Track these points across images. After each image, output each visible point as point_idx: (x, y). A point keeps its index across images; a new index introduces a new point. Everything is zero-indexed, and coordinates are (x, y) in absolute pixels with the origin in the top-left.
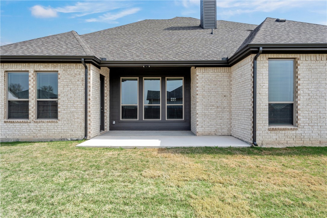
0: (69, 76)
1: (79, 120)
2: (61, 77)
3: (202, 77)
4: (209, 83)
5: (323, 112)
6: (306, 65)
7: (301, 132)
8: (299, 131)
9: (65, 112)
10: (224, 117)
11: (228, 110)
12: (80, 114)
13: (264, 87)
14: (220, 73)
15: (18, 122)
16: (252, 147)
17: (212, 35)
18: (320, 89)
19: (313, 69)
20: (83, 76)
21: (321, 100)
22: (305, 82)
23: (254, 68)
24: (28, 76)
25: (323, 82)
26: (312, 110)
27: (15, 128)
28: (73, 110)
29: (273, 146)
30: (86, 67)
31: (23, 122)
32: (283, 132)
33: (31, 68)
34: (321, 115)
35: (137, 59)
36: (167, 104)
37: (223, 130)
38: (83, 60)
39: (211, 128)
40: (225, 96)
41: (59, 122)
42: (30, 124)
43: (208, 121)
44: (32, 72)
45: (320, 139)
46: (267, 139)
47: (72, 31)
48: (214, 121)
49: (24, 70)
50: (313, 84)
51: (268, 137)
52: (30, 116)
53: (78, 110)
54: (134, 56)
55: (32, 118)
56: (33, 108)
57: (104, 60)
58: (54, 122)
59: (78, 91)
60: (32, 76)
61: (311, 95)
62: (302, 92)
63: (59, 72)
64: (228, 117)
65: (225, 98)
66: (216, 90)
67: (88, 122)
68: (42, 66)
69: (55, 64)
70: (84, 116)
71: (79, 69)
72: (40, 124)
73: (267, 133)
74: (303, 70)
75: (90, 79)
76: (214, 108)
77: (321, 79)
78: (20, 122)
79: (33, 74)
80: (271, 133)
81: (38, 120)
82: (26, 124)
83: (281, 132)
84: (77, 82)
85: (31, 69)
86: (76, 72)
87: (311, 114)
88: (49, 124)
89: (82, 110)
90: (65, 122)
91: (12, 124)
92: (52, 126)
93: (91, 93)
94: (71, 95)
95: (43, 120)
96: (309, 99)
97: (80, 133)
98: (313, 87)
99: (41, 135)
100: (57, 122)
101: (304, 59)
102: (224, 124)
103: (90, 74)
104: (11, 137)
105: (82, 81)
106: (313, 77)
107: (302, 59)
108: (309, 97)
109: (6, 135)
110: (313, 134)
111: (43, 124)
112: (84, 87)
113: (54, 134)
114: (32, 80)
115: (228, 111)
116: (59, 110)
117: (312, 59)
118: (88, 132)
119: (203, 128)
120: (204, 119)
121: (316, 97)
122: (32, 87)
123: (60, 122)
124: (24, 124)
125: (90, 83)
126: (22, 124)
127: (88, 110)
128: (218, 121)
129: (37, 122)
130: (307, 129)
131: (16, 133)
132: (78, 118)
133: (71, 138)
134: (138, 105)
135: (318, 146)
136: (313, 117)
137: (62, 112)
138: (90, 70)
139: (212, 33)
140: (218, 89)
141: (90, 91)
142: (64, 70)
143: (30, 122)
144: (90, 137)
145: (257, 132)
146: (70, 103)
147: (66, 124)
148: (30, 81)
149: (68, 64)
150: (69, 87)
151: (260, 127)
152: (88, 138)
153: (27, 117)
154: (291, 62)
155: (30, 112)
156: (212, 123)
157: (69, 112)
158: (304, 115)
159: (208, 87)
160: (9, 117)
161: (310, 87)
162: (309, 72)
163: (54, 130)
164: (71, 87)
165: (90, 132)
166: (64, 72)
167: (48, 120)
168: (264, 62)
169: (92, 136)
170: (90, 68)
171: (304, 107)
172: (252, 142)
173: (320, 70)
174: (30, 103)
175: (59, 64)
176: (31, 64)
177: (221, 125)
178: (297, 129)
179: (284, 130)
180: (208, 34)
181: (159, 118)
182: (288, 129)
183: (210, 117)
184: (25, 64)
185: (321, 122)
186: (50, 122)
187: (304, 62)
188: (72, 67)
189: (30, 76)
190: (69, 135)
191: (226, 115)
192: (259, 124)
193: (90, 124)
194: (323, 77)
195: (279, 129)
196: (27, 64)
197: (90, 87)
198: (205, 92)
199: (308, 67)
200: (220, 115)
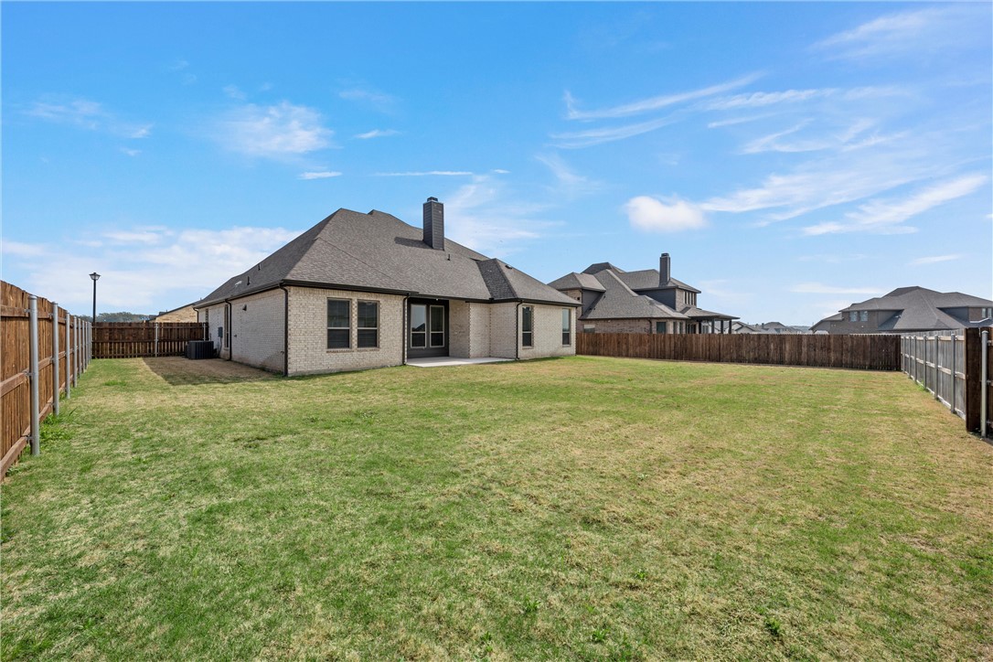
0: (389, 306)
1: (397, 347)
2: (383, 306)
3: (474, 310)
4: (477, 316)
9: (385, 340)
11: (488, 337)
12: (398, 341)
15: (342, 352)
20: (401, 307)
24: (350, 304)
27: (337, 358)
28: (392, 338)
33: (355, 298)
34: (542, 340)
36: (431, 331)
37: (485, 353)
41: (379, 350)
42: (352, 353)
49: (347, 298)
51: (522, 354)
52: (352, 345)
53: (397, 338)
54: (426, 288)
55: (354, 347)
56: (355, 336)
58: (375, 350)
59: (397, 321)
60: (356, 305)
62: (535, 326)
63: (381, 302)
64: (488, 343)
68: (365, 296)
70: (401, 344)
71: (398, 300)
72: (359, 353)
76: (480, 335)
79: (355, 302)
82: (348, 353)
84: (396, 313)
86: (395, 303)
87: (539, 339)
88: (372, 352)
89: (400, 338)
90: (386, 350)
91: (333, 354)
92: (374, 354)
94: (391, 324)
95: (363, 349)
96: (538, 330)
97: (398, 359)
99: (364, 364)
102: (486, 348)
104: (333, 368)
105: (401, 311)
109: (328, 366)
111: (365, 353)
112: (402, 317)
113: (376, 362)
114: (356, 309)
116: (380, 338)
120: (474, 345)
122: (356, 315)
126: (344, 354)
128: (482, 346)
129: (357, 351)
131: (339, 362)
133: (390, 365)
137: (382, 340)
140: (482, 320)
146: (390, 332)
153: (349, 346)
155: (352, 341)
157: (389, 340)
158: (536, 339)
160: (330, 347)
163: (375, 358)
164: (391, 316)
166: (385, 302)
167: (370, 349)
168: (521, 307)
172: (515, 357)
174: (352, 332)
175: (381, 295)
176: (354, 292)
183: (478, 343)
185: (542, 344)
188: (392, 298)
190: (389, 361)
196: (350, 292)
200: (484, 341)
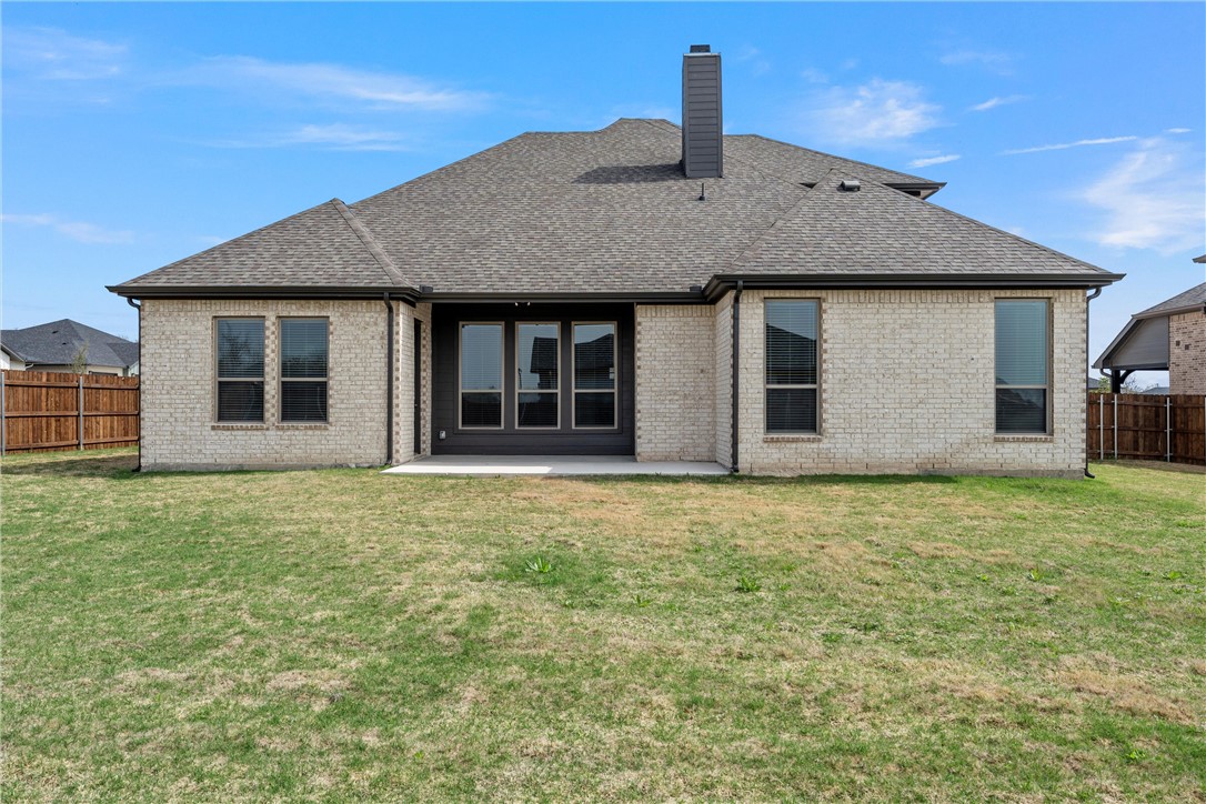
0: (353, 328)
1: (373, 424)
2: (335, 329)
3: (651, 328)
4: (666, 342)
5: (874, 406)
6: (838, 311)
7: (829, 445)
8: (825, 444)
9: (343, 406)
10: (701, 419)
11: (709, 402)
12: (376, 410)
13: (755, 356)
14: (690, 319)
15: (242, 429)
16: (730, 476)
17: (702, 205)
18: (867, 361)
19: (853, 320)
20: (383, 327)
21: (868, 381)
22: (836, 346)
23: (736, 318)
24: (262, 328)
25: (873, 346)
26: (850, 401)
27: (236, 442)
28: (360, 401)
29: (773, 474)
30: (390, 309)
31: (252, 429)
32: (794, 445)
34: (869, 411)
35: (501, 288)
36: (576, 388)
37: (698, 449)
38: (386, 295)
39: (671, 443)
40: (702, 371)
41: (330, 428)
42: (267, 433)
43: (664, 428)
44: (273, 319)
45: (866, 460)
46: (760, 460)
47: (334, 200)
48: (678, 428)
49: (256, 314)
50: (854, 351)
51: (762, 456)
52: (267, 415)
53: (373, 401)
54: (495, 278)
55: (273, 419)
56: (274, 397)
57: (427, 291)
58: (320, 428)
59: (371, 360)
60: (273, 328)
61: (849, 371)
62: (831, 366)
63: (331, 319)
64: (709, 420)
65: (702, 375)
66: (681, 358)
67: (395, 429)
68: (294, 307)
69: (322, 302)
70: (384, 415)
71: (376, 312)
72: (289, 433)
73: (762, 447)
74: (833, 321)
75: (398, 333)
76: (676, 397)
77: (868, 341)
78: (247, 429)
79: (274, 324)
80: (768, 447)
81: (285, 424)
82: (259, 433)
83: (788, 445)
84: (371, 342)
85: (271, 313)
86: (367, 319)
87: (850, 411)
88: (310, 432)
89: (380, 401)
90: (345, 429)
91: (229, 433)
92: (316, 438)
93: (400, 364)
94: (357, 369)
95: (295, 424)
96: (845, 380)
97: (377, 452)
98: (853, 356)
100: (326, 429)
101: (835, 301)
102: (700, 437)
103: (398, 324)
104: (225, 461)
105: (382, 338)
106: (852, 336)
107: (830, 301)
108: (844, 376)
109: (215, 456)
110: (852, 451)
111: (297, 433)
112: (387, 352)
113: (321, 454)
114: (272, 337)
115: (709, 406)
116: (330, 401)
117: (852, 300)
118: (394, 451)
119: (653, 445)
120: (654, 424)
121: (860, 376)
122: (273, 351)
123: (334, 428)
124: (255, 433)
125: (398, 342)
126: (249, 433)
127: (395, 401)
128: (686, 428)
129: (283, 428)
130: (840, 441)
131: (237, 451)
132: (372, 420)
133: (356, 464)
134: (502, 391)
135: (862, 474)
136: (853, 416)
137: (338, 406)
138: (398, 315)
139: (701, 199)
140: (687, 354)
141: (398, 360)
142: (342, 315)
143: (268, 429)
144: (397, 461)
145: (740, 446)
146: (354, 387)
147: (346, 433)
148: (268, 338)
149: (350, 302)
150: (353, 351)
151: (747, 436)
152: (394, 463)
153: (261, 418)
154: (812, 305)
155: (267, 406)
156: (673, 433)
157: (353, 406)
158: (834, 411)
159: (663, 350)
160: (221, 418)
161: (848, 356)
162: (844, 326)
163: (319, 447)
164: (358, 351)
165: (397, 451)
166: (342, 319)
167: (308, 424)
168: (755, 306)
169: (401, 460)
170: (398, 310)
171: (835, 396)
172: (730, 466)
173: (867, 322)
174: (267, 388)
175: (331, 302)
176: (270, 301)
177: (695, 437)
178: (820, 440)
179: (794, 441)
180: (690, 199)
181: (556, 424)
182: (803, 440)
183: (668, 419)
184: (256, 302)
185: (869, 426)
186: (311, 428)
187: (835, 306)
188: (360, 309)
189: (268, 328)
190: (352, 456)
191: (706, 415)
192: (744, 430)
193: (397, 433)
194: (874, 336)
195: (784, 440)
196: (261, 301)
197: (398, 351)
198: (656, 363)
199: (843, 316)
200: (692, 415)
